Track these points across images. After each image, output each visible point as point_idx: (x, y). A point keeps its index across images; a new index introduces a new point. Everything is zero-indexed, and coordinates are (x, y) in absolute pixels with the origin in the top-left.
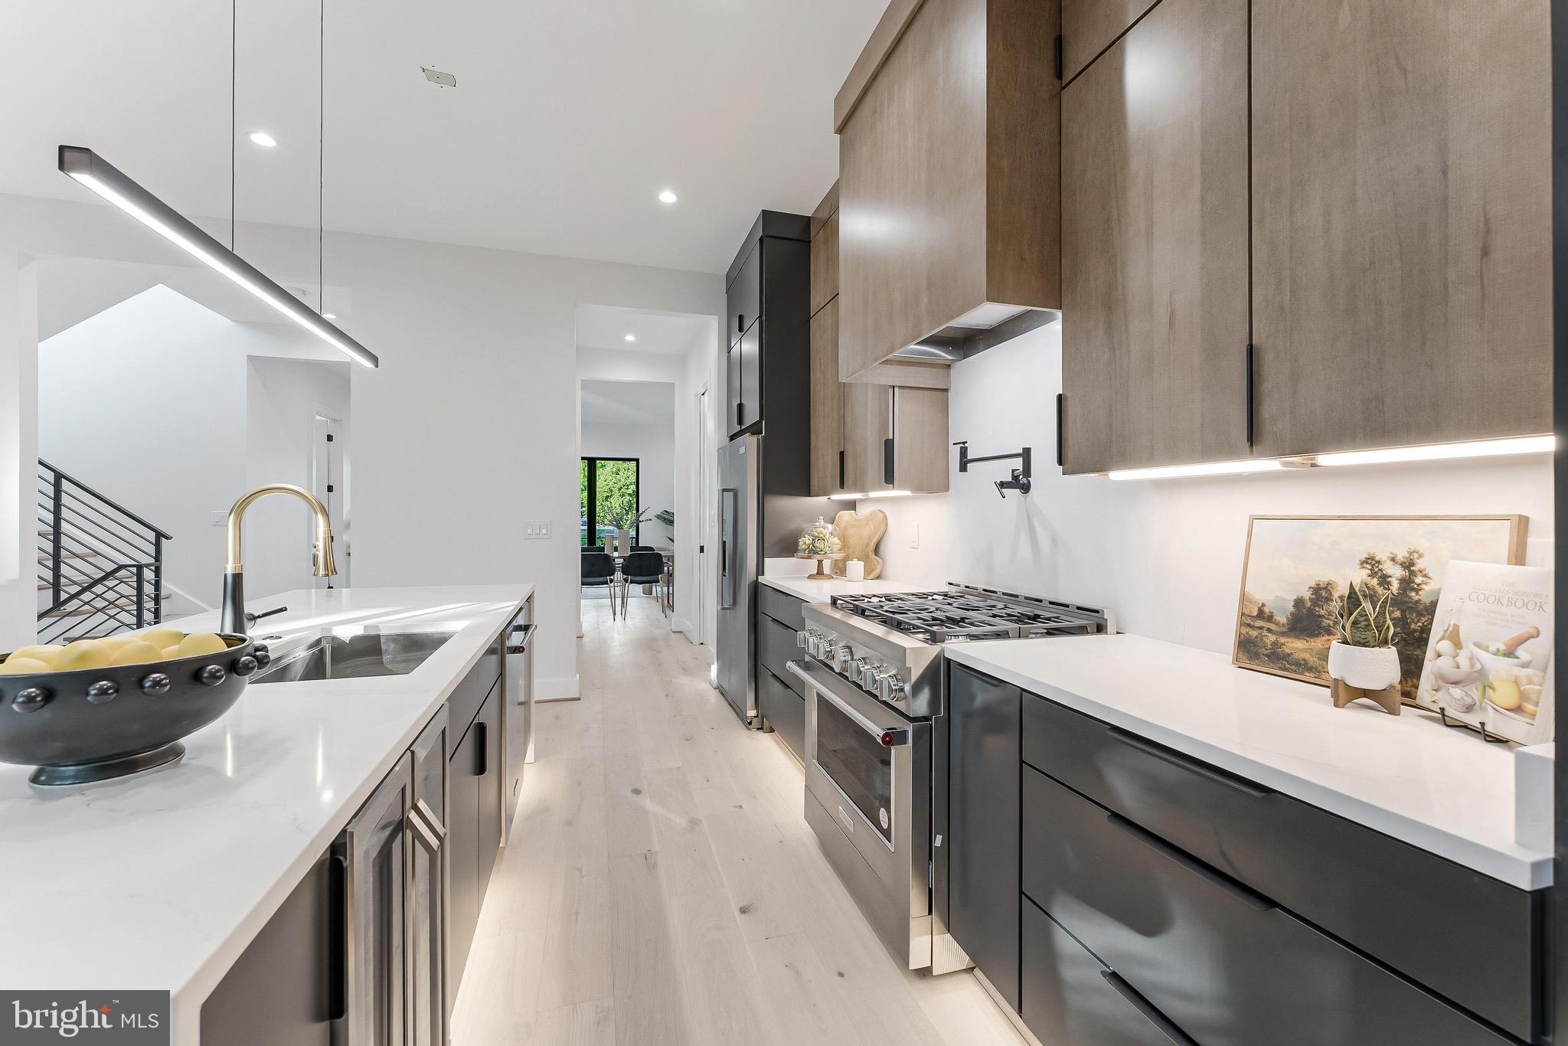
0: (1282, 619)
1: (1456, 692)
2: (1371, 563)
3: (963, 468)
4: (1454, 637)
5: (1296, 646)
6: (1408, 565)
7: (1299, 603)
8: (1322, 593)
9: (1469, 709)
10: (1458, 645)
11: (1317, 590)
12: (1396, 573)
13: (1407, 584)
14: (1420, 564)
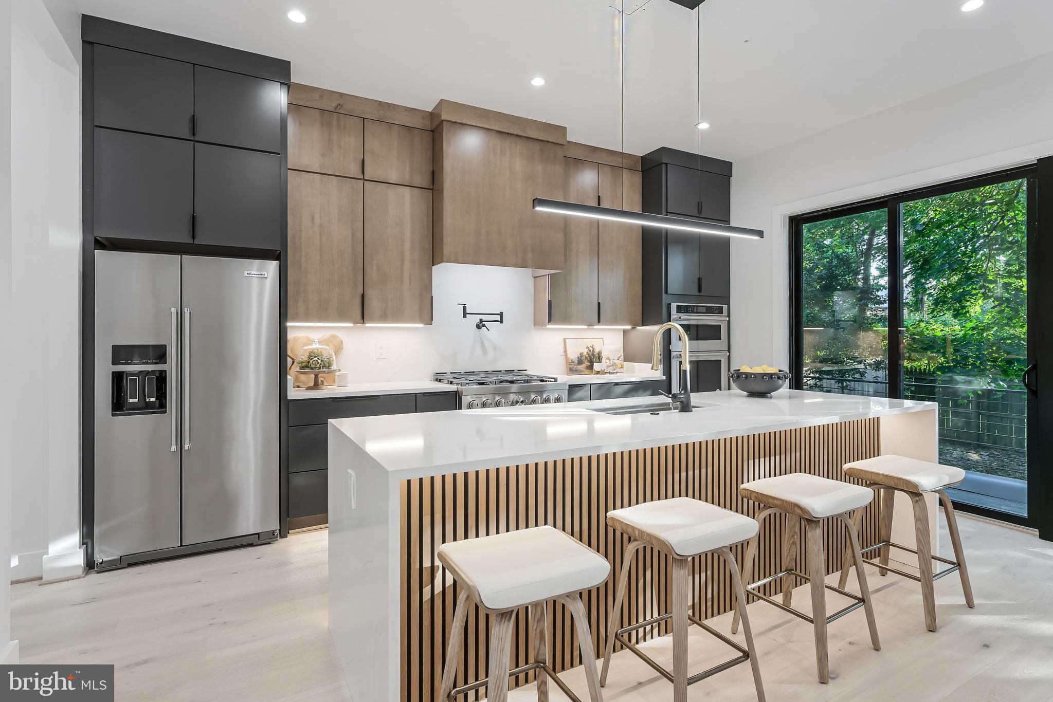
0: (576, 362)
1: (611, 368)
2: (588, 348)
3: (465, 316)
4: (608, 358)
5: (580, 367)
6: (592, 347)
7: (578, 358)
8: (581, 354)
9: (614, 370)
10: (610, 360)
11: (580, 354)
12: (591, 349)
13: (593, 351)
14: (594, 347)
